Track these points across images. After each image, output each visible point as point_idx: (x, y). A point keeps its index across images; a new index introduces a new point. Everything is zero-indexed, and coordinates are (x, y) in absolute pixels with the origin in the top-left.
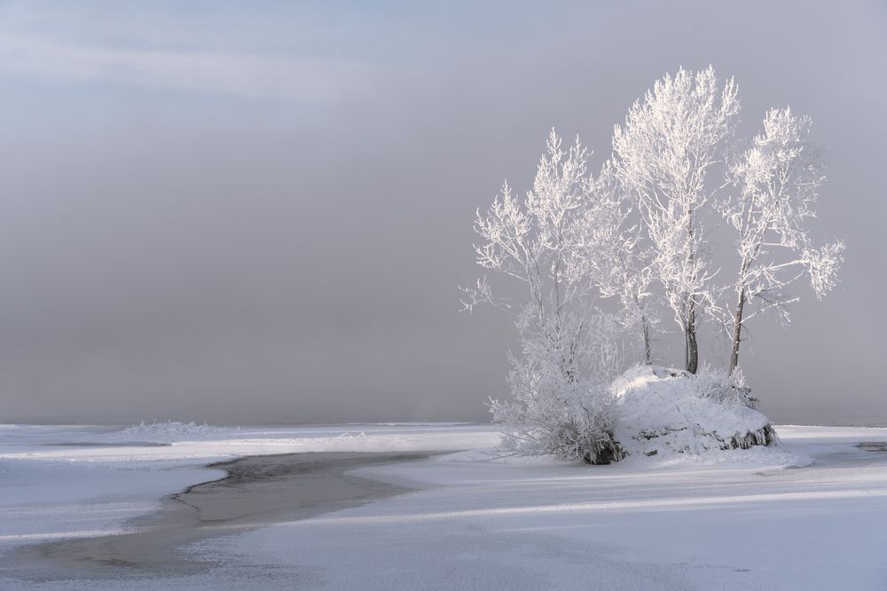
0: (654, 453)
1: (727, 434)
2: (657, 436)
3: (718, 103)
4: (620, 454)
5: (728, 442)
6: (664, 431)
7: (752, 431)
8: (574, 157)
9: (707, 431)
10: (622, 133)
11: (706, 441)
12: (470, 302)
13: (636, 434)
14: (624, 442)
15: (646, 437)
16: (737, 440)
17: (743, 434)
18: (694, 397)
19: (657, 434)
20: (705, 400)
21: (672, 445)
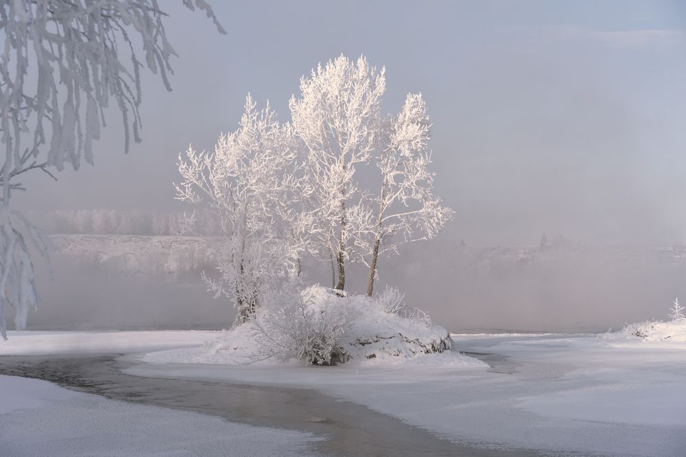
0: (374, 356)
1: (427, 342)
2: (371, 343)
3: (373, 87)
4: (346, 357)
5: (429, 347)
6: (375, 339)
7: (443, 339)
8: (264, 117)
9: (411, 340)
10: (296, 101)
11: (411, 346)
13: (353, 341)
14: (348, 349)
15: (361, 344)
16: (435, 346)
17: (438, 342)
18: (383, 313)
19: (370, 341)
20: (392, 315)
21: (387, 350)
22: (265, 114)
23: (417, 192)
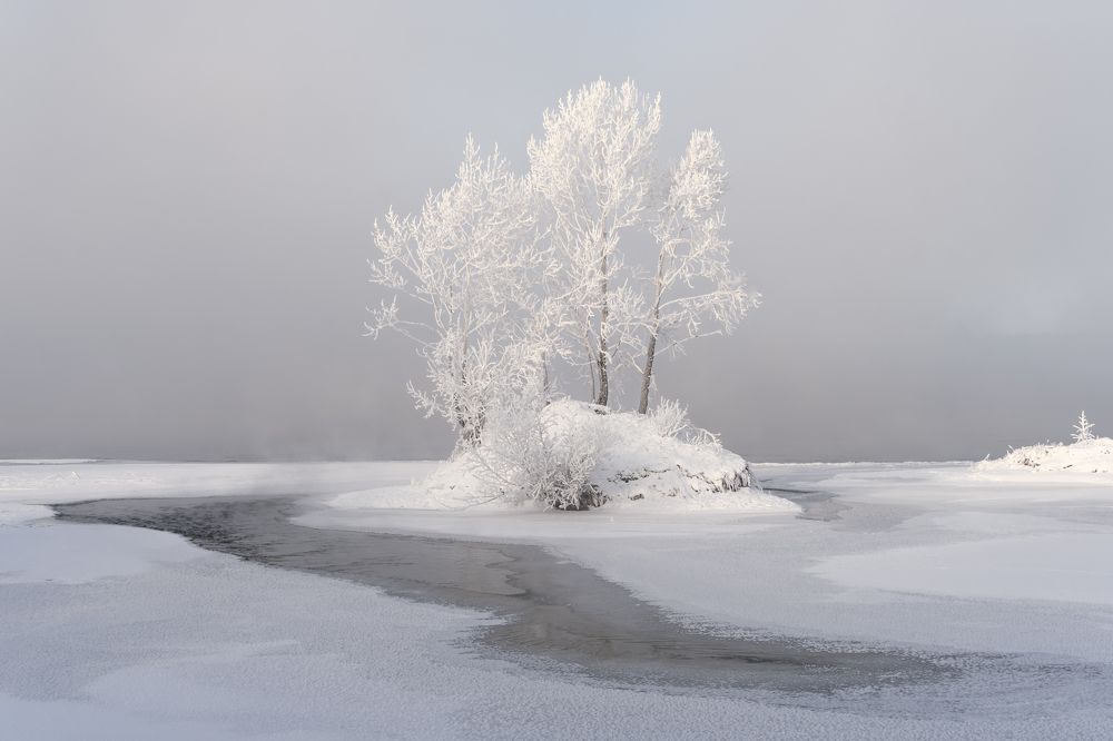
0: (640, 497)
1: (716, 476)
2: (637, 479)
3: (643, 122)
4: (602, 498)
5: (719, 484)
6: (644, 473)
7: (738, 472)
8: (492, 166)
9: (693, 473)
10: (537, 144)
11: (695, 483)
12: (374, 324)
13: (612, 476)
14: (604, 487)
15: (624, 479)
16: (727, 481)
17: (732, 476)
18: (656, 437)
19: (636, 475)
20: (669, 439)
21: (659, 488)
22: (492, 162)
23: (708, 268)
